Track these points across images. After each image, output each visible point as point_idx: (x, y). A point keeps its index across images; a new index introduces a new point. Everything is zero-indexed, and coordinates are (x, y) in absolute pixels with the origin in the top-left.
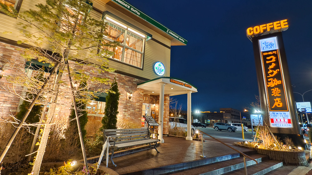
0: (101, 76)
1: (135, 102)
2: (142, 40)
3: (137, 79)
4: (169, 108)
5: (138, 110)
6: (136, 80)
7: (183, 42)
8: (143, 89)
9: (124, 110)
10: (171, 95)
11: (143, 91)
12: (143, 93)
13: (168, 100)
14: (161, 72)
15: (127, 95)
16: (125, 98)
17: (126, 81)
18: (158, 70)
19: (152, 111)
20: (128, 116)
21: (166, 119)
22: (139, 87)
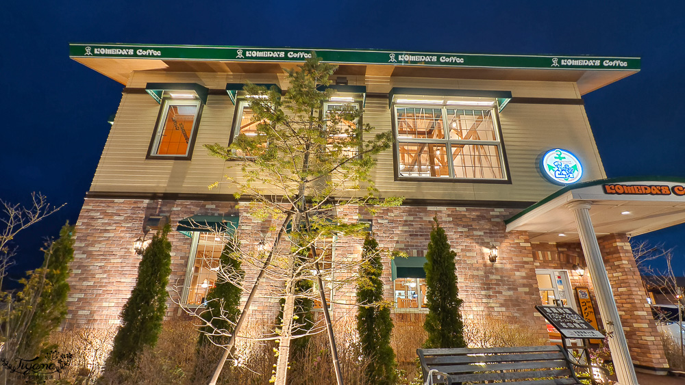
0: (412, 221)
1: (512, 270)
2: (487, 113)
3: (502, 210)
4: (638, 276)
5: (527, 290)
6: (497, 211)
7: (623, 67)
8: (525, 232)
9: (483, 292)
10: (635, 233)
11: (527, 237)
12: (526, 241)
13: (627, 251)
14: (571, 175)
15: (482, 254)
16: (481, 261)
17: (473, 220)
18: (557, 172)
19: (576, 289)
20: (499, 309)
21: (640, 313)
22: (510, 227)
